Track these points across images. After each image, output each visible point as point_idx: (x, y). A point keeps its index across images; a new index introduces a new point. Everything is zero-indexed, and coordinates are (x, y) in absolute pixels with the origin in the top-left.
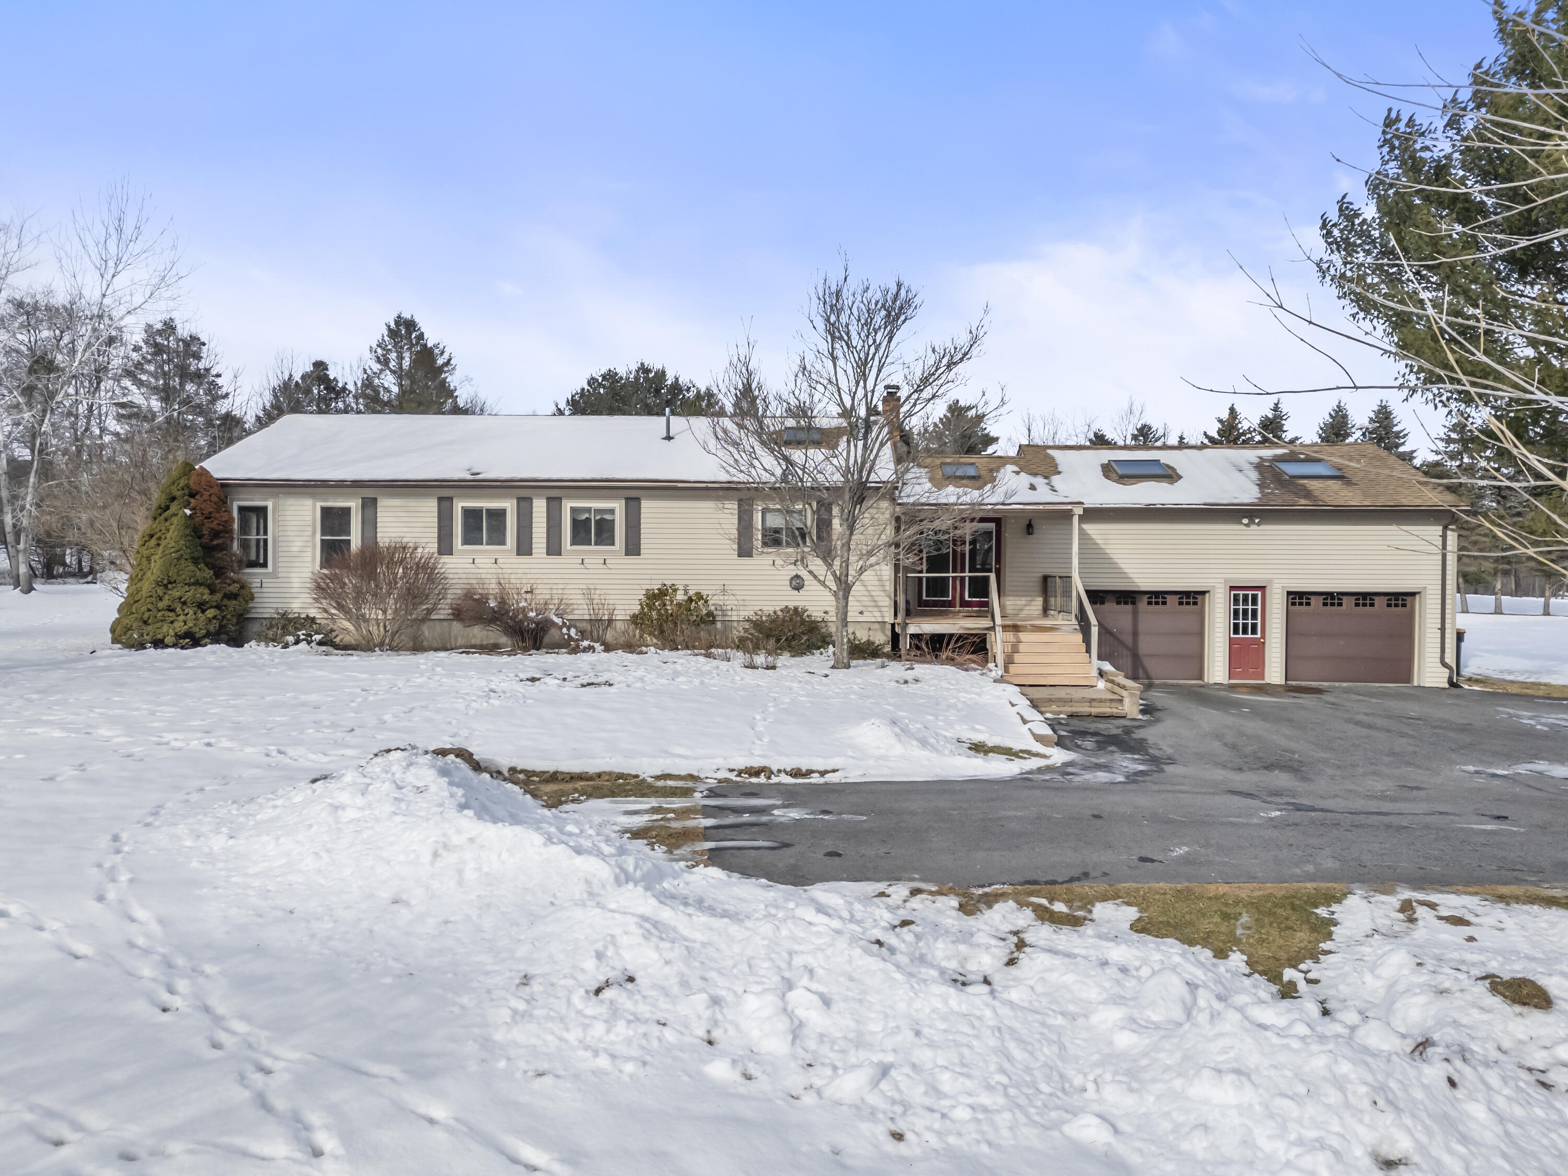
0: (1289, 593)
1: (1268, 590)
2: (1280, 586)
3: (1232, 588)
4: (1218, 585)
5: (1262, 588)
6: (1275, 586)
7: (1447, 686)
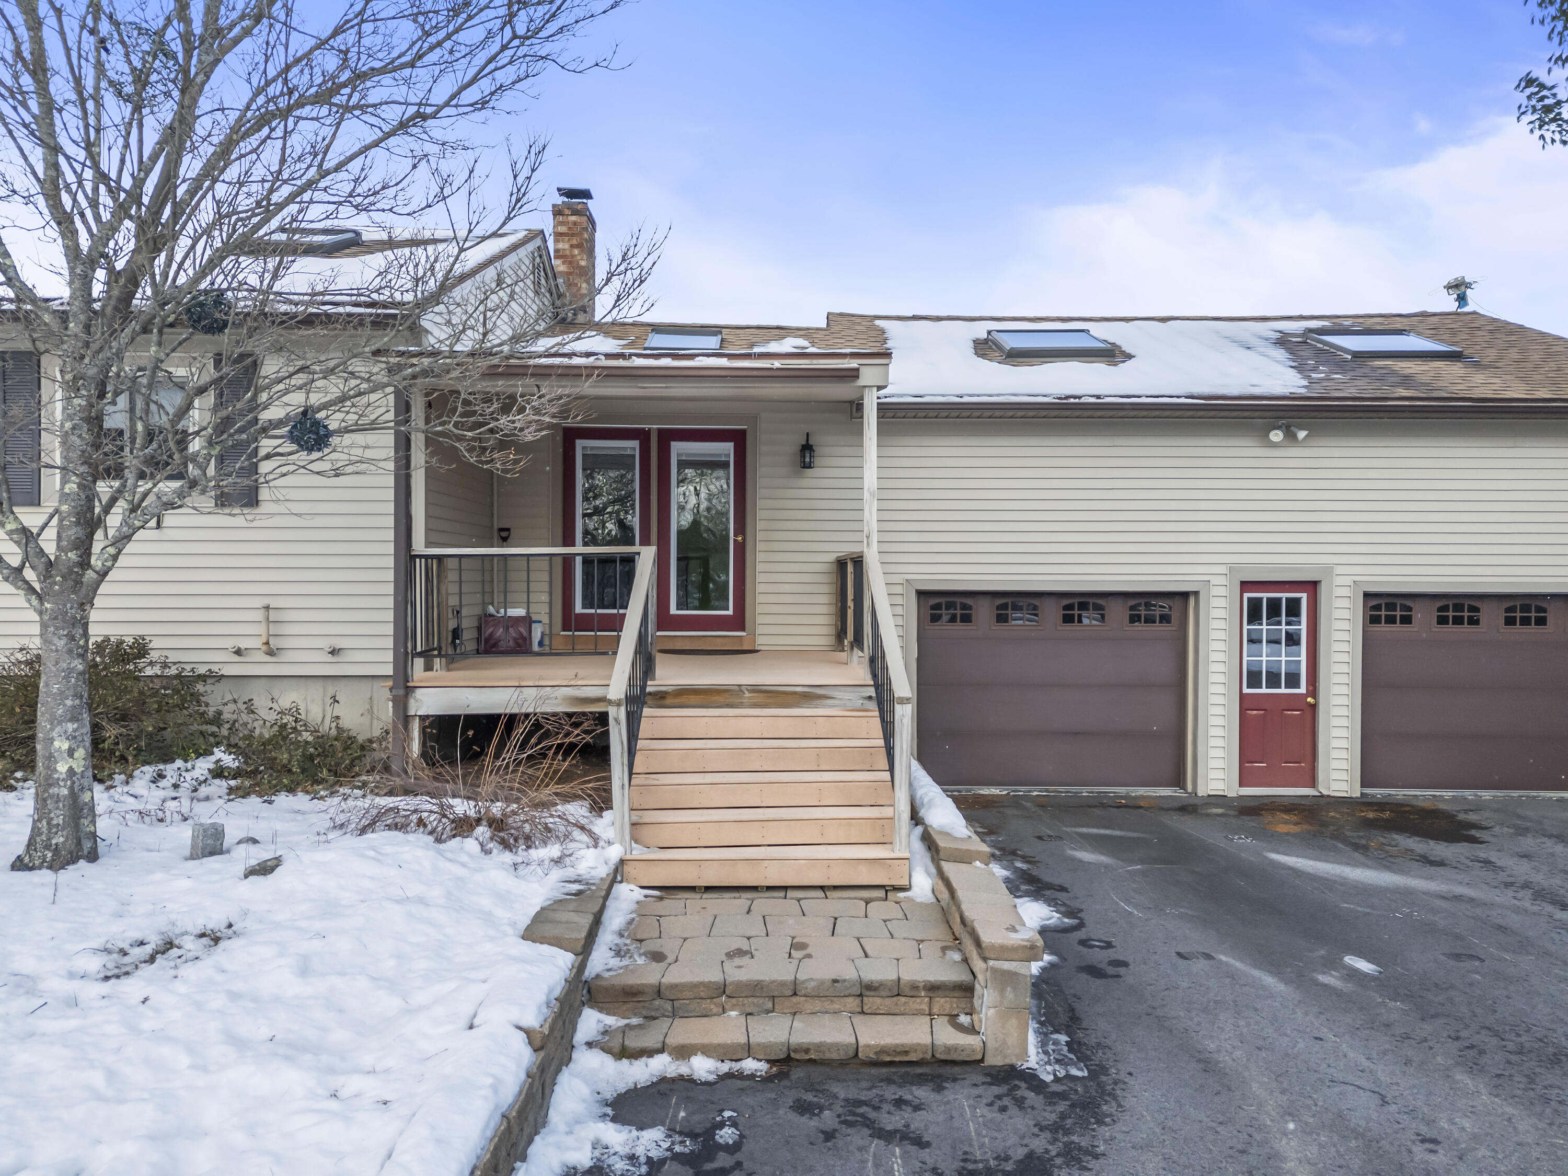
0: (1367, 595)
1: (1323, 590)
2: (1348, 581)
3: (1246, 586)
4: (1215, 580)
5: (1312, 587)
6: (1339, 581)
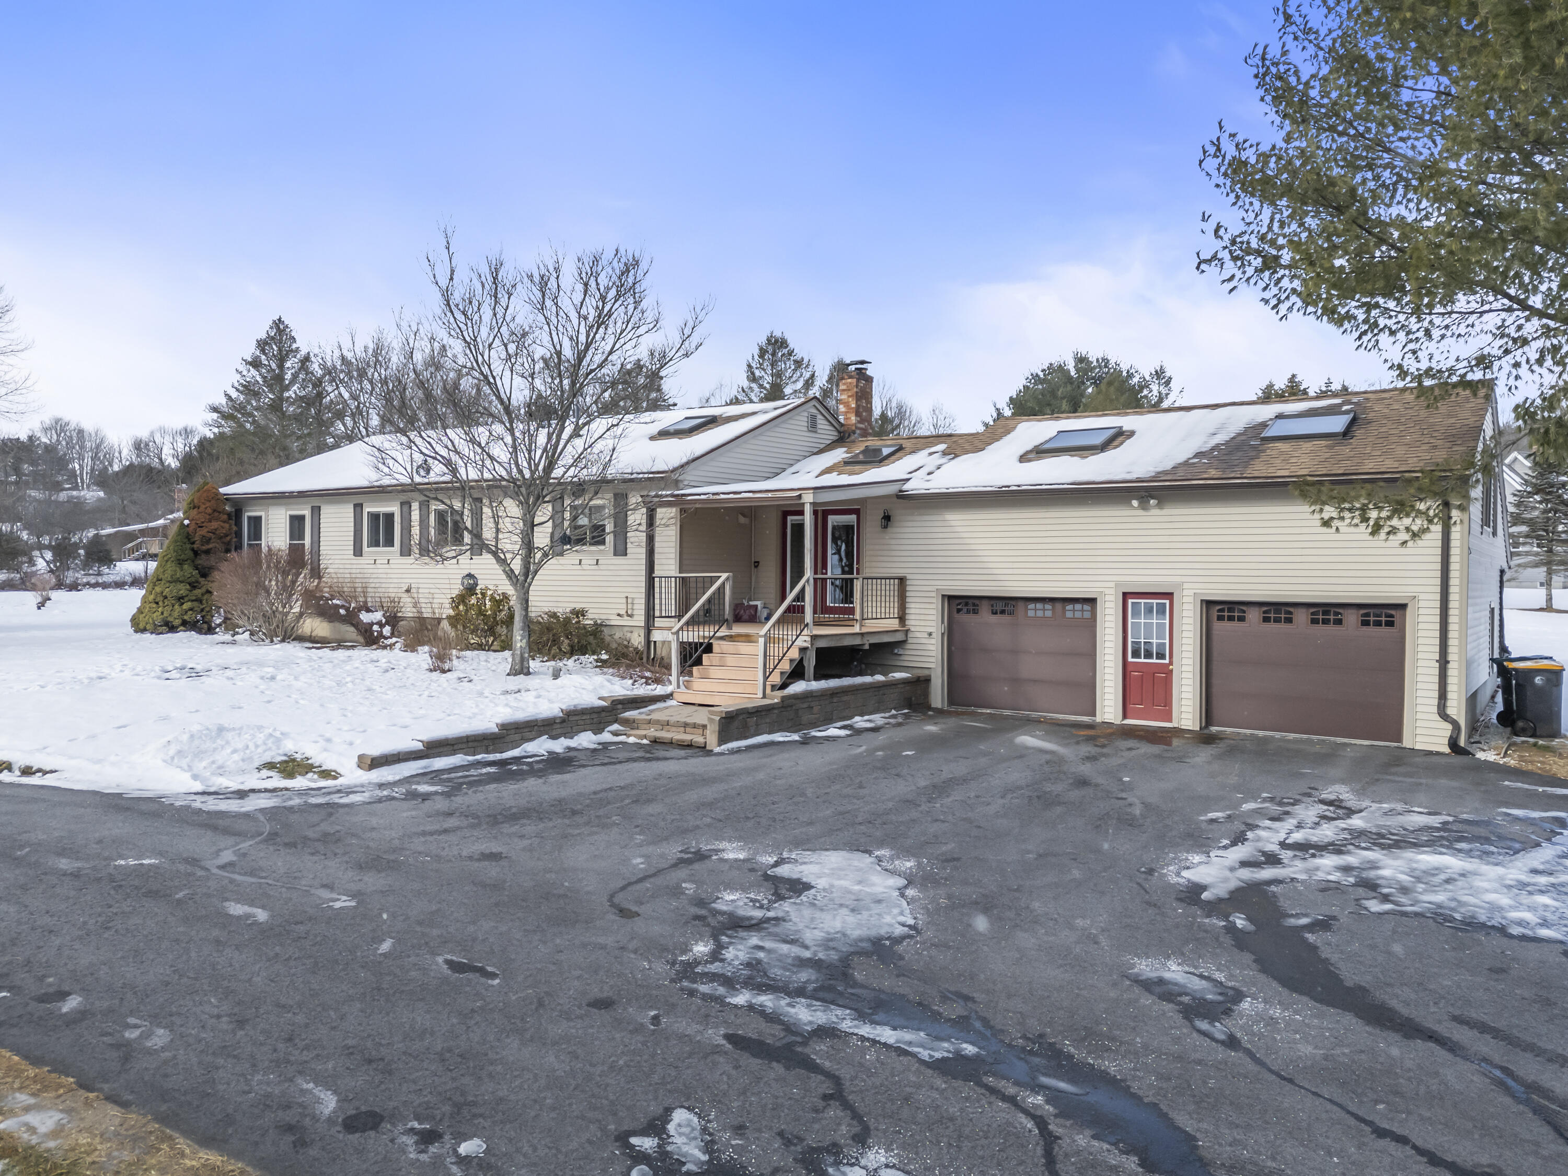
0: (1204, 603)
1: (1177, 598)
2: (1191, 592)
3: (1127, 595)
4: (1107, 591)
5: (1169, 596)
6: (1185, 592)
7: (1447, 750)
